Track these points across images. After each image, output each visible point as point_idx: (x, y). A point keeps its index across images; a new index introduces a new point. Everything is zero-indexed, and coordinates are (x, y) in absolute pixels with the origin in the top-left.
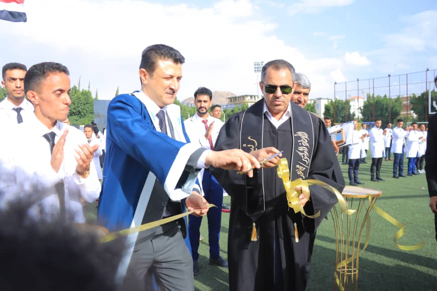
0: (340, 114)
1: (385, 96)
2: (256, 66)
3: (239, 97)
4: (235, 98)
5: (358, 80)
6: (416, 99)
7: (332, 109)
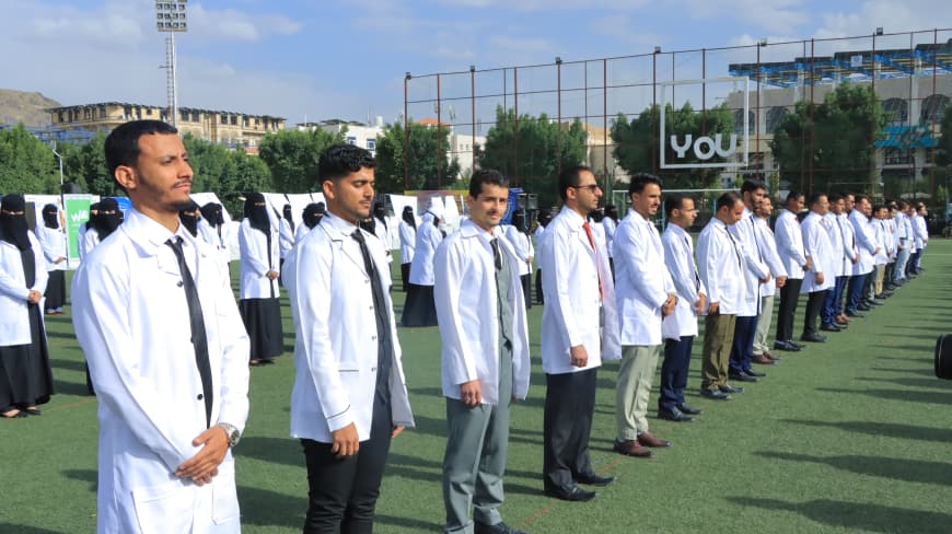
0: (421, 166)
1: (544, 118)
3: (86, 109)
4: (76, 109)
5: (473, 71)
6: (627, 126)
7: (399, 151)
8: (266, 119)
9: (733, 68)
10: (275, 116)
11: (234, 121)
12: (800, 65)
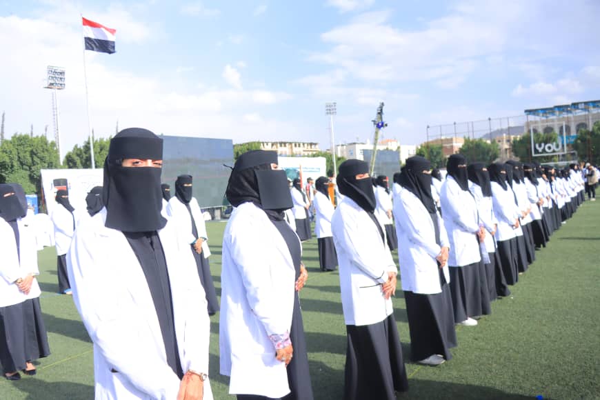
2: (329, 108)
5: (455, 124)
6: (517, 142)
7: (426, 155)
8: (311, 144)
9: (526, 111)
10: (314, 142)
11: (299, 146)
12: (556, 109)
